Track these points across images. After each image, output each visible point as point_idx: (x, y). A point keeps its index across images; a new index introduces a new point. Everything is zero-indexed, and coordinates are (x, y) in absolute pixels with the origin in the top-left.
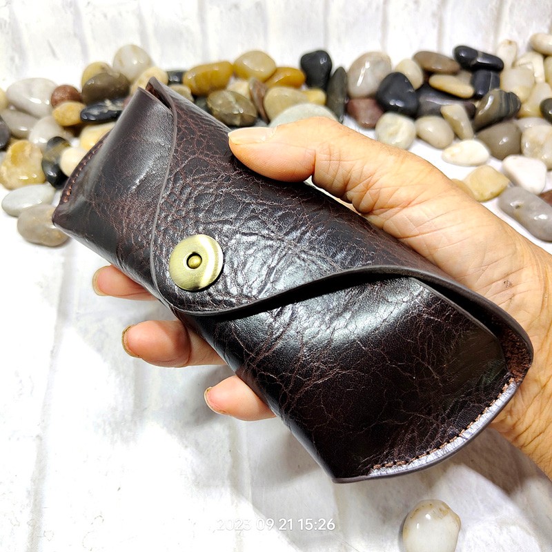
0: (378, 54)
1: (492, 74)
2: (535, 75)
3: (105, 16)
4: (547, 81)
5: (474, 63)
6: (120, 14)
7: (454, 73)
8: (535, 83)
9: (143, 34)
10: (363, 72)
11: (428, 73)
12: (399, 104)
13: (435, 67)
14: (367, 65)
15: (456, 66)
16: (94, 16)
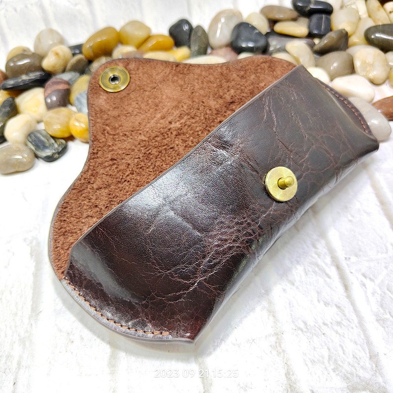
0: (230, 11)
1: (324, 16)
2: (360, 14)
3: (15, 10)
4: (370, 16)
5: (308, 9)
6: (26, 7)
7: (294, 20)
8: (360, 19)
9: (46, 20)
10: (220, 26)
11: (273, 22)
12: (251, 45)
13: (277, 16)
14: (223, 20)
15: (295, 14)
16: (7, 10)
